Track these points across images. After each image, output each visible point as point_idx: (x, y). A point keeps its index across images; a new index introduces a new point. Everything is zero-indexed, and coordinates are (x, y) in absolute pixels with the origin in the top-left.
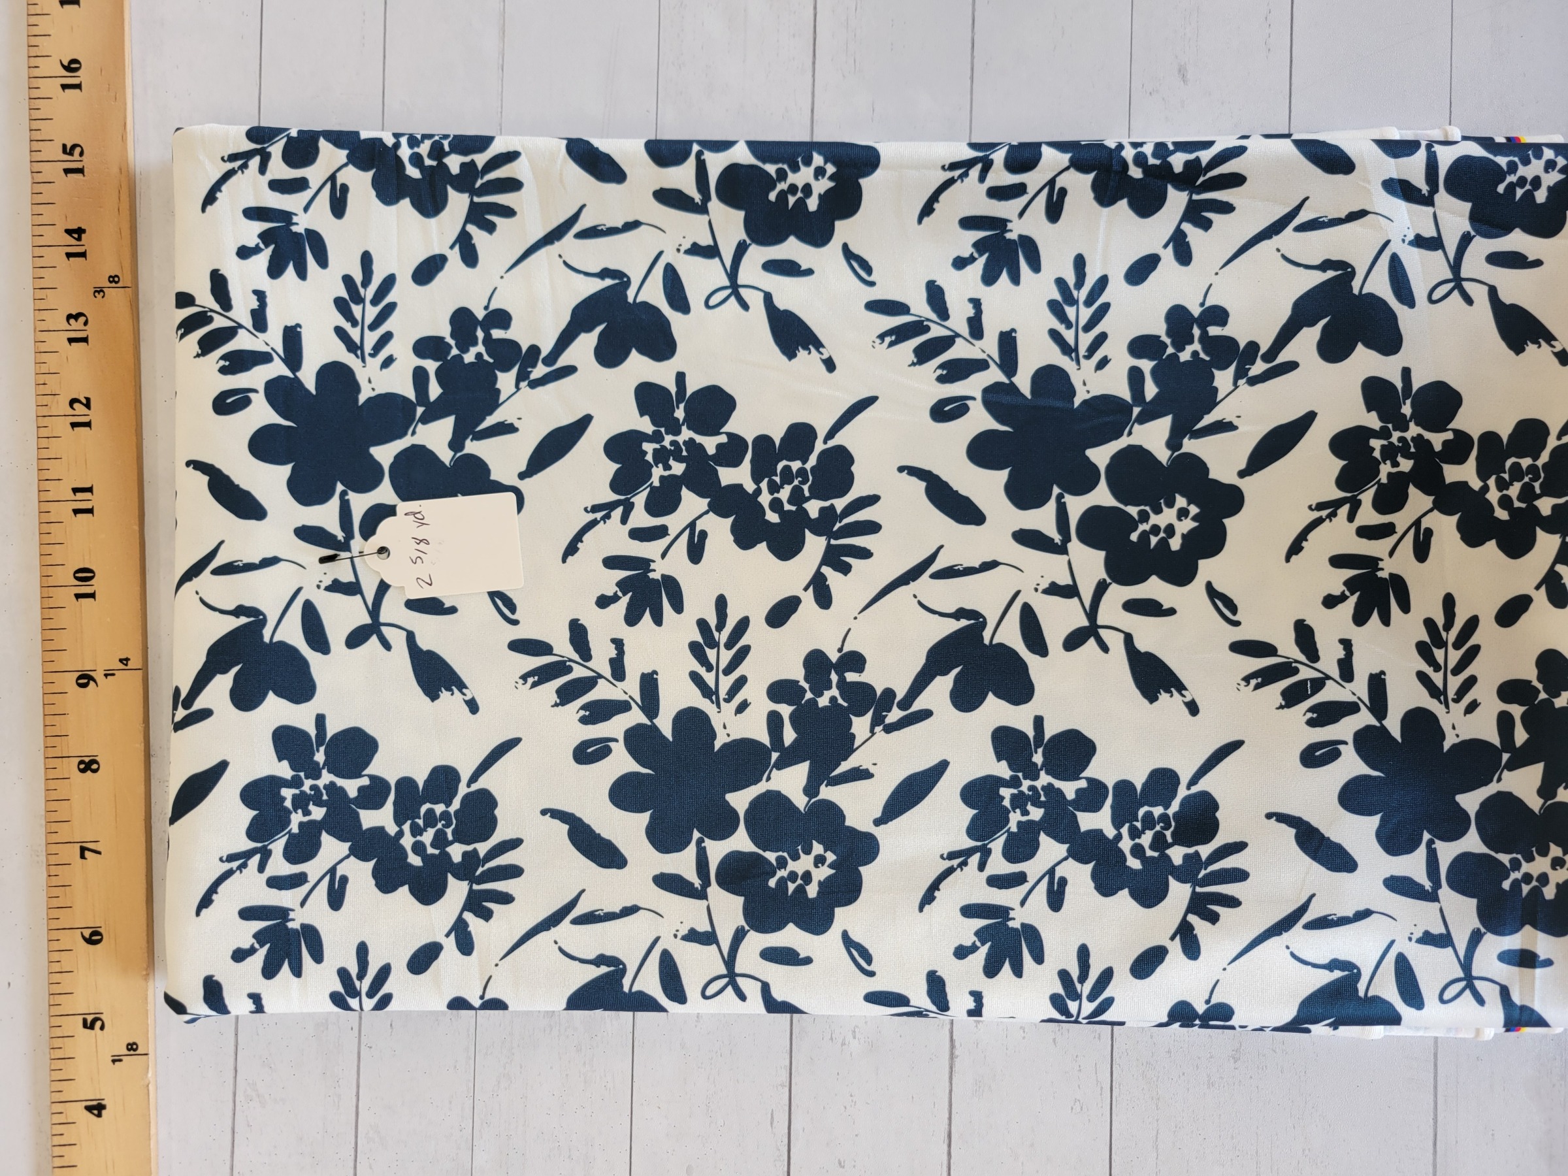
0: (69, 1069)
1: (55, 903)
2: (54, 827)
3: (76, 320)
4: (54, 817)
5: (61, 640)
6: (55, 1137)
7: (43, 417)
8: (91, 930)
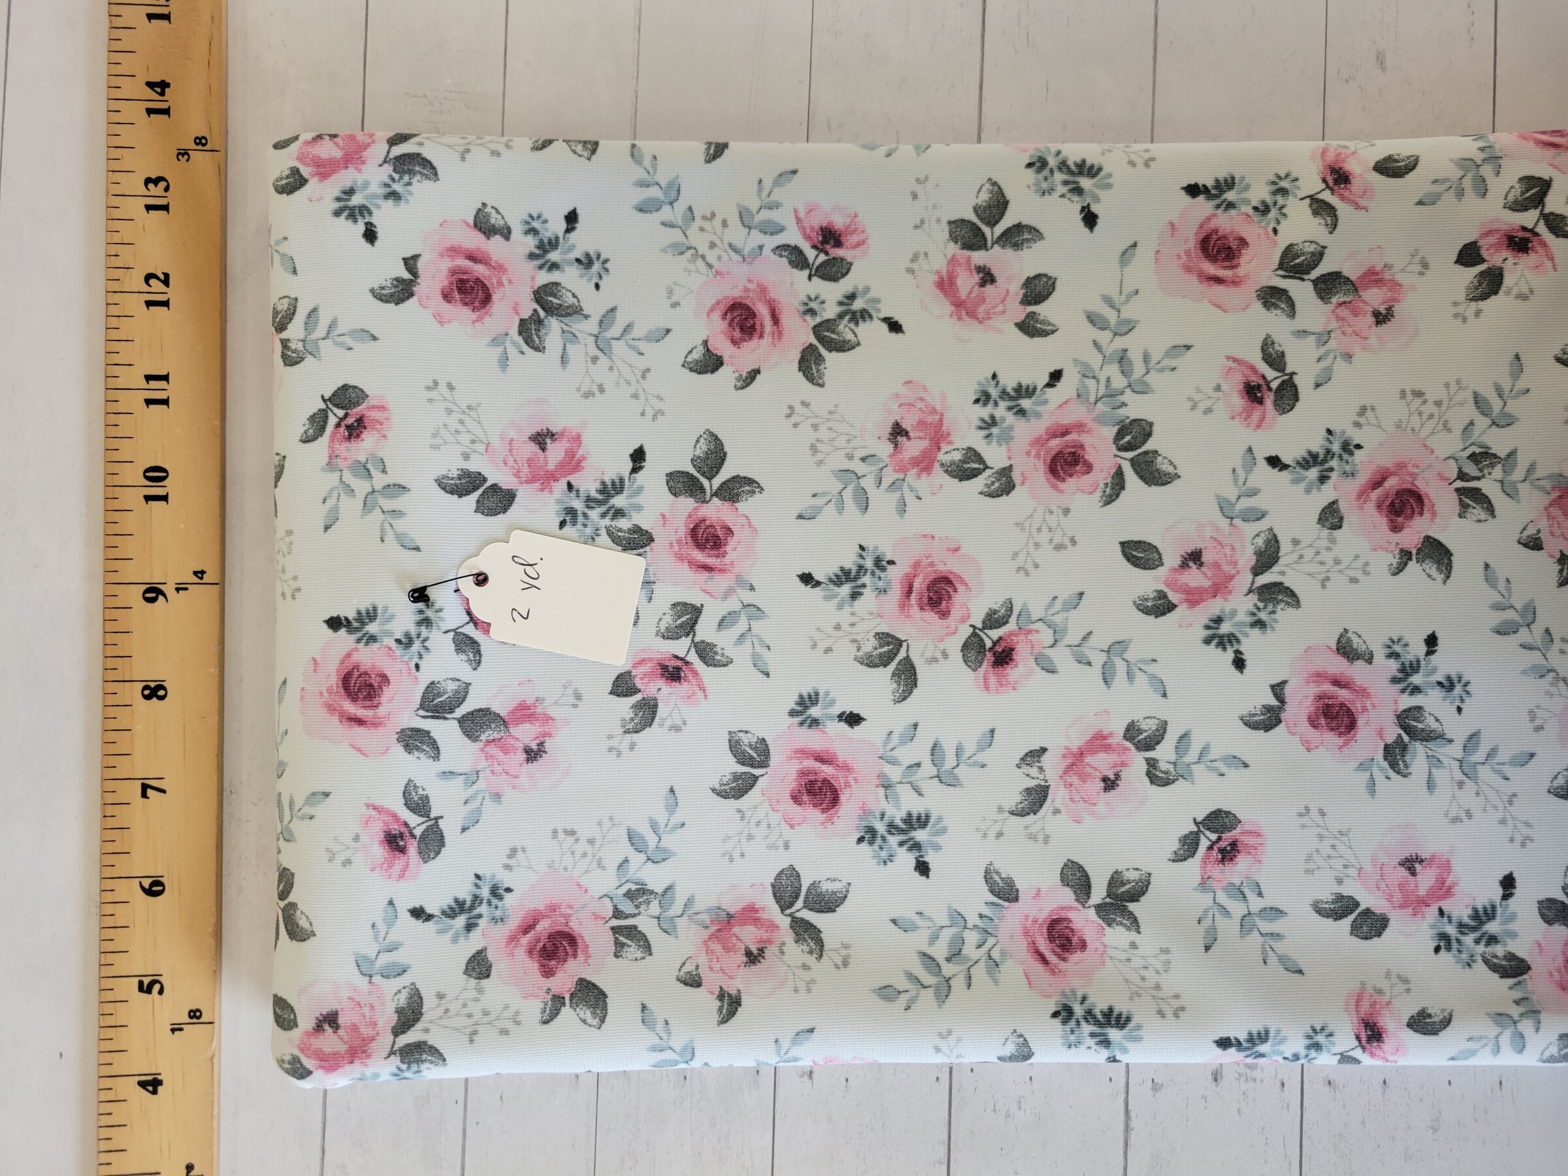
0: (121, 1039)
1: (110, 847)
2: (112, 761)
3: (156, 186)
4: (112, 749)
5: (128, 547)
6: (102, 1117)
7: (114, 292)
8: (151, 880)
